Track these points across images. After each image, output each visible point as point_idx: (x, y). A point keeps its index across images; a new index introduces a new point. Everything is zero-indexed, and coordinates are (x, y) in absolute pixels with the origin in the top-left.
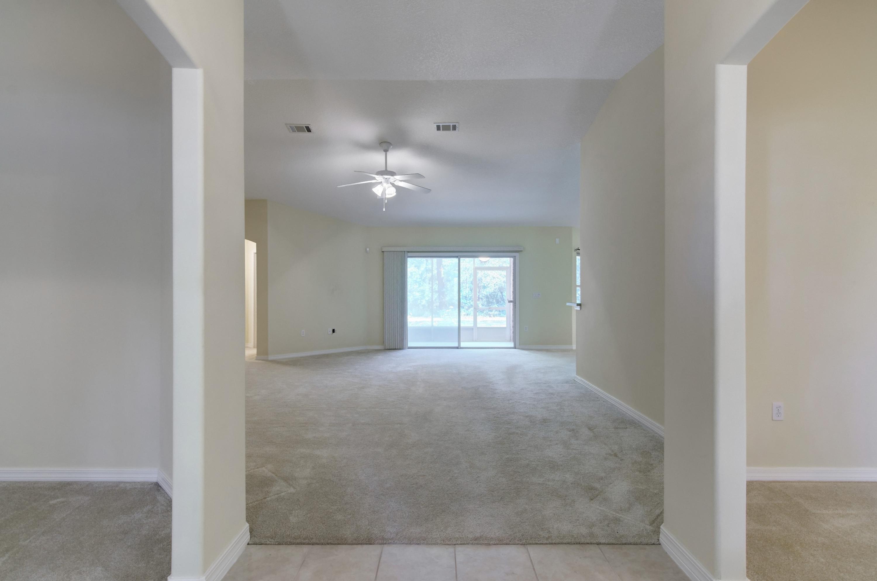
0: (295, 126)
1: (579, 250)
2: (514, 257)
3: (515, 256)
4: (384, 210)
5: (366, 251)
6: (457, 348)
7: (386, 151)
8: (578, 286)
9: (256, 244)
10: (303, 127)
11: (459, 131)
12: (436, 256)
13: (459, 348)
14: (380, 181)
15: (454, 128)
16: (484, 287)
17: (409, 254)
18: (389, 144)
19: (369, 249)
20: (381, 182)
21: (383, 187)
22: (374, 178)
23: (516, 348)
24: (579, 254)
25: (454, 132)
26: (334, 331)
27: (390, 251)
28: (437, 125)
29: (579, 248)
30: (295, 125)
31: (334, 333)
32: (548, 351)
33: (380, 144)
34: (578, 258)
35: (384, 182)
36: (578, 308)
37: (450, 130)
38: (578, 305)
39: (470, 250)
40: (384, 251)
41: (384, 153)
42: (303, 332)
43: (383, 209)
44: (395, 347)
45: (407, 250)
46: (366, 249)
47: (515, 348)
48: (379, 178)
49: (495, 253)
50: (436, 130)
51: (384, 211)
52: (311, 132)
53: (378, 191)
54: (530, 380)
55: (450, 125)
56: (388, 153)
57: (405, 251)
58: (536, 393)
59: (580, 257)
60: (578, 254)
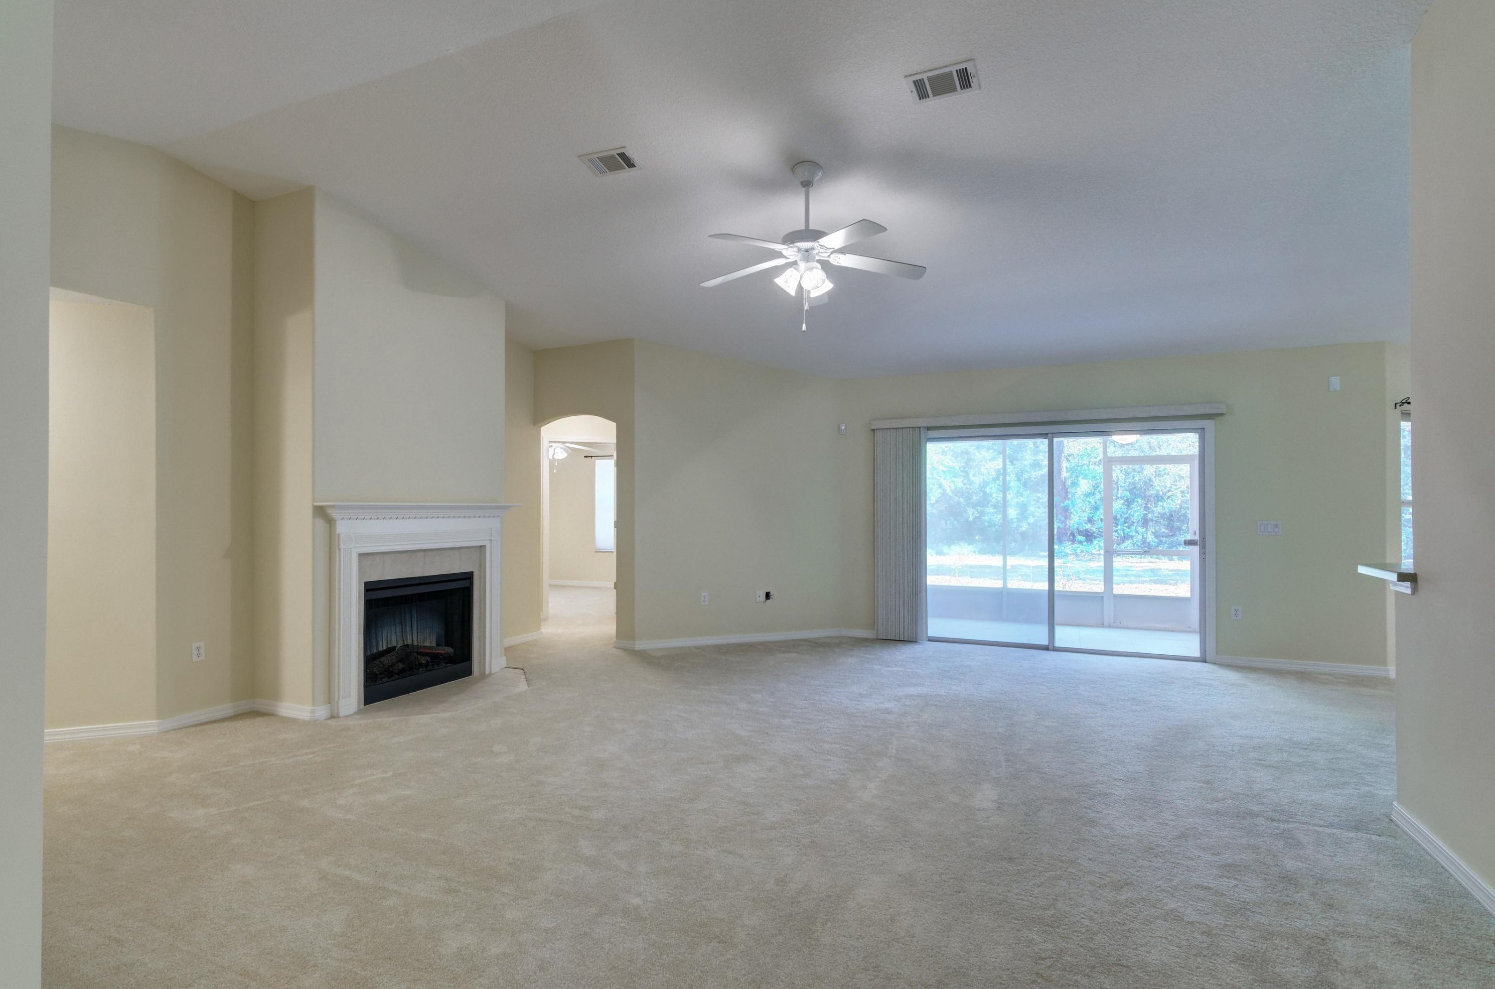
0: (600, 159)
1: (1409, 403)
2: (1202, 432)
3: (1204, 428)
4: (804, 327)
5: (839, 429)
6: (1046, 648)
7: (807, 184)
8: (1407, 503)
9: (615, 424)
10: (613, 156)
11: (980, 87)
12: (978, 437)
13: (1051, 647)
14: (792, 259)
15: (965, 79)
16: (1158, 498)
17: (932, 434)
18: (815, 165)
19: (846, 427)
20: (795, 263)
21: (799, 272)
22: (779, 255)
23: (1208, 659)
24: (1409, 414)
25: (966, 94)
26: (768, 595)
27: (887, 429)
28: (914, 81)
29: (1409, 398)
30: (597, 155)
31: (768, 601)
32: (1303, 676)
33: (792, 170)
34: (1406, 426)
35: (800, 261)
36: (1405, 588)
37: (957, 90)
38: (1403, 577)
39: (1077, 418)
40: (874, 428)
41: (803, 190)
42: (704, 597)
43: (802, 325)
44: (898, 635)
45: (925, 425)
46: (839, 427)
47: (1203, 660)
48: (790, 252)
49: (1149, 423)
50: (918, 98)
51: (804, 331)
52: (635, 166)
53: (787, 282)
54: (1220, 795)
55: (951, 73)
56: (811, 190)
57: (920, 428)
58: (1230, 865)
59: (1410, 423)
60: (1406, 415)
